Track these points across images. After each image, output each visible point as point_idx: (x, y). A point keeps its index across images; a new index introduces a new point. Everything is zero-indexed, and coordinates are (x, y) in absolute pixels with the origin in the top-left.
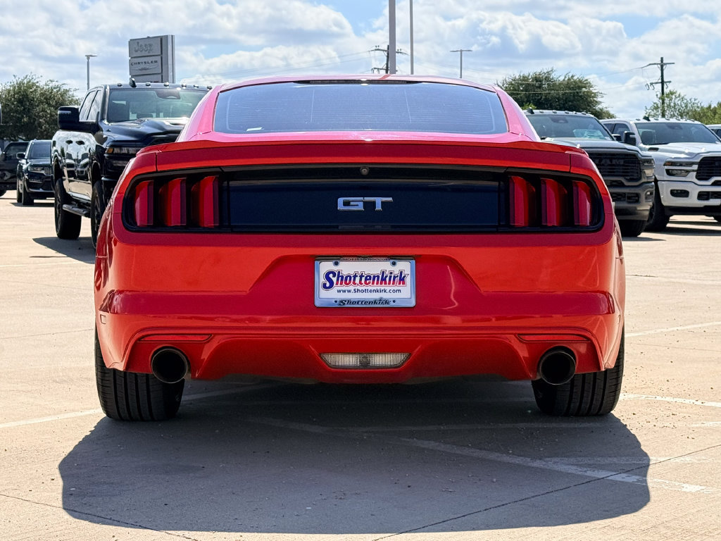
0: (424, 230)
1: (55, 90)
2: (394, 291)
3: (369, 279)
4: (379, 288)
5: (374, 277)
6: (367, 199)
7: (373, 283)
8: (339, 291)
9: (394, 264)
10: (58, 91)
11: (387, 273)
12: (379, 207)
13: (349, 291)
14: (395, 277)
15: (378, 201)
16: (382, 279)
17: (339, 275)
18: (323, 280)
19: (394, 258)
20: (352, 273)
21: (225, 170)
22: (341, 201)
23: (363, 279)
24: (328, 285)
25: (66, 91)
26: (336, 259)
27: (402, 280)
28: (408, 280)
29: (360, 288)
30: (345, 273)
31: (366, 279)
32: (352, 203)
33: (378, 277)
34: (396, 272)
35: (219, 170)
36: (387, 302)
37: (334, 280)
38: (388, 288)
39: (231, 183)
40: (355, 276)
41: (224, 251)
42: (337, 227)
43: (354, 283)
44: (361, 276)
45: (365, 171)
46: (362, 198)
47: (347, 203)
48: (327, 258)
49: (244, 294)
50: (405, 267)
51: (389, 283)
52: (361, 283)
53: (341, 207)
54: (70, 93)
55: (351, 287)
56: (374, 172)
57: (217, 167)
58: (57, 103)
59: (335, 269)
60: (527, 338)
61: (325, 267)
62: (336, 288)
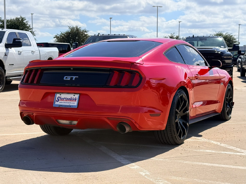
1: (228, 36)
2: (73, 103)
4: (69, 102)
5: (69, 99)
6: (71, 77)
7: (68, 101)
8: (60, 102)
10: (229, 36)
11: (72, 98)
12: (74, 79)
13: (62, 103)
15: (74, 77)
17: (60, 98)
18: (57, 99)
21: (41, 68)
23: (66, 99)
25: (232, 36)
27: (75, 100)
28: (77, 100)
29: (65, 102)
30: (62, 97)
31: (67, 99)
32: (67, 78)
33: (70, 99)
34: (74, 98)
37: (59, 99)
38: (72, 102)
43: (64, 101)
45: (72, 69)
46: (70, 77)
47: (66, 78)
48: (58, 93)
49: (39, 102)
51: (72, 101)
52: (65, 101)
53: (65, 79)
54: (233, 37)
55: (63, 102)
56: (74, 69)
57: (39, 67)
58: (228, 40)
59: (60, 96)
60: (110, 119)
61: (58, 95)
62: (59, 101)
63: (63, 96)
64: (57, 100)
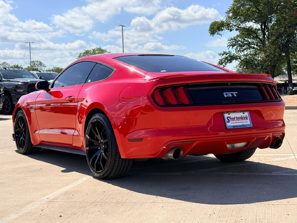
0: (246, 102)
3: (238, 118)
9: (244, 113)
14: (245, 118)
15: (234, 93)
16: (242, 118)
19: (243, 111)
20: (234, 117)
22: (225, 93)
24: (228, 121)
26: (228, 112)
28: (248, 118)
31: (238, 119)
34: (245, 116)
35: (187, 84)
36: (245, 126)
37: (229, 119)
39: (189, 89)
40: (235, 118)
41: (199, 112)
42: (222, 102)
44: (236, 118)
45: (229, 84)
50: (246, 114)
55: (234, 122)
59: (229, 116)
62: (231, 122)
63: (232, 115)
64: (227, 121)
